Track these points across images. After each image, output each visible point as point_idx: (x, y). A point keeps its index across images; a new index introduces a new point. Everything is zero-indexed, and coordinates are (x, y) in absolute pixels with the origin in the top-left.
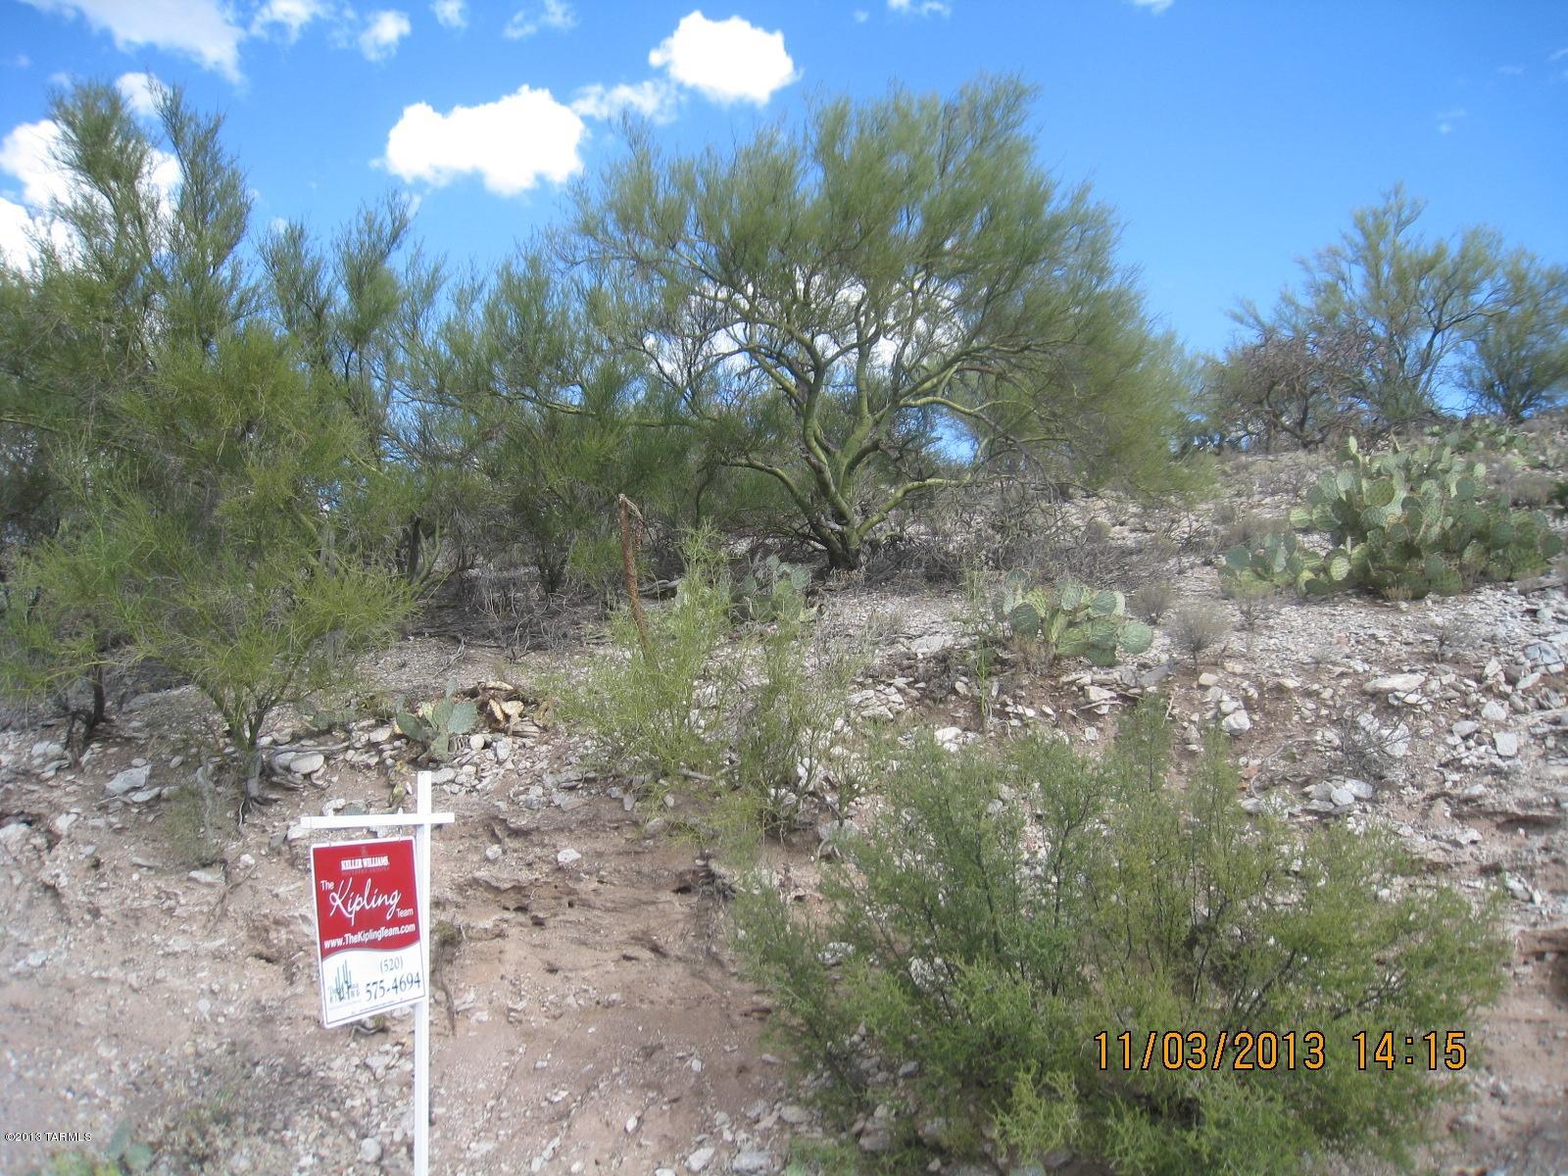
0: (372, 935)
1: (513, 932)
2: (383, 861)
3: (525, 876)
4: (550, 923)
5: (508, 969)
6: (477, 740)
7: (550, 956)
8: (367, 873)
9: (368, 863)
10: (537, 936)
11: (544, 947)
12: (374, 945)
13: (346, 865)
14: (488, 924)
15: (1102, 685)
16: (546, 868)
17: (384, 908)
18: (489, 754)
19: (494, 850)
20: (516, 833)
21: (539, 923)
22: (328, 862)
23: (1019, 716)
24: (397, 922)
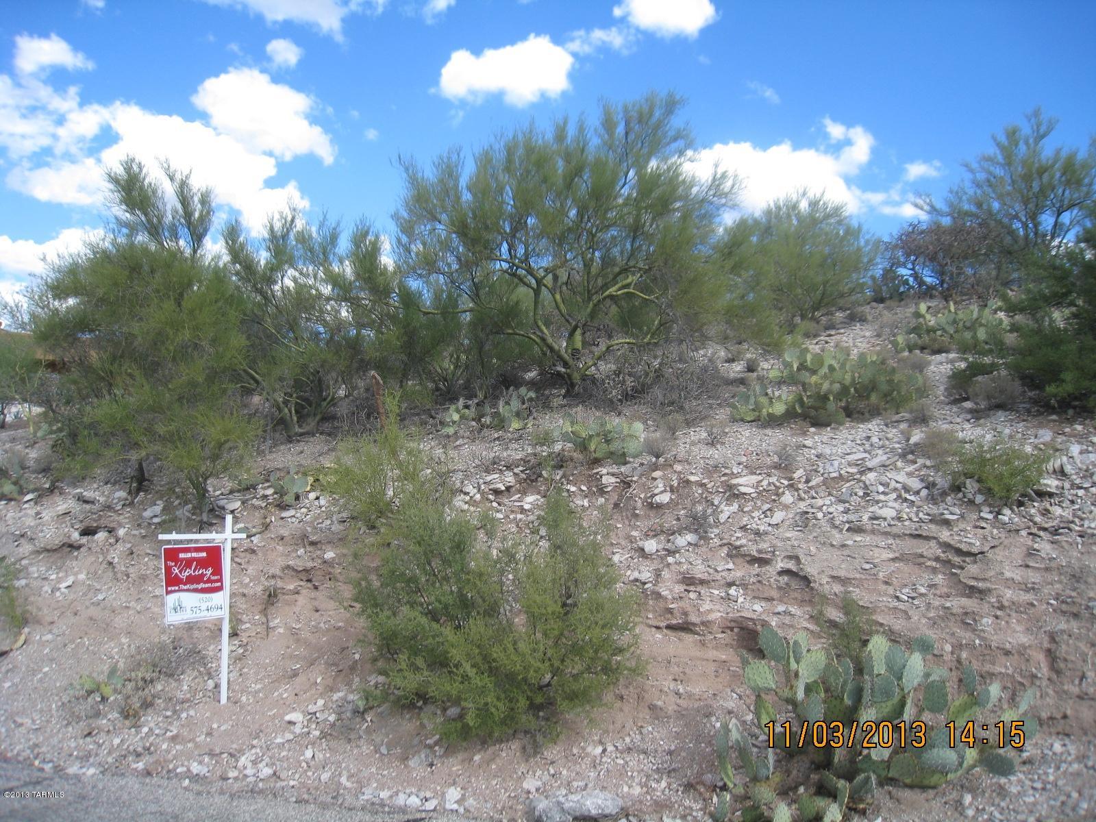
0: (195, 586)
1: (304, 592)
2: (204, 554)
3: (310, 564)
4: (320, 588)
5: (297, 609)
6: (312, 496)
7: (316, 603)
8: (193, 559)
9: (194, 555)
10: (314, 594)
11: (315, 599)
12: (196, 590)
13: (182, 555)
14: (291, 587)
15: (613, 475)
16: (319, 561)
17: (203, 575)
18: (316, 503)
19: (301, 551)
20: (313, 544)
21: (316, 588)
22: (172, 555)
23: (568, 491)
24: (209, 581)
